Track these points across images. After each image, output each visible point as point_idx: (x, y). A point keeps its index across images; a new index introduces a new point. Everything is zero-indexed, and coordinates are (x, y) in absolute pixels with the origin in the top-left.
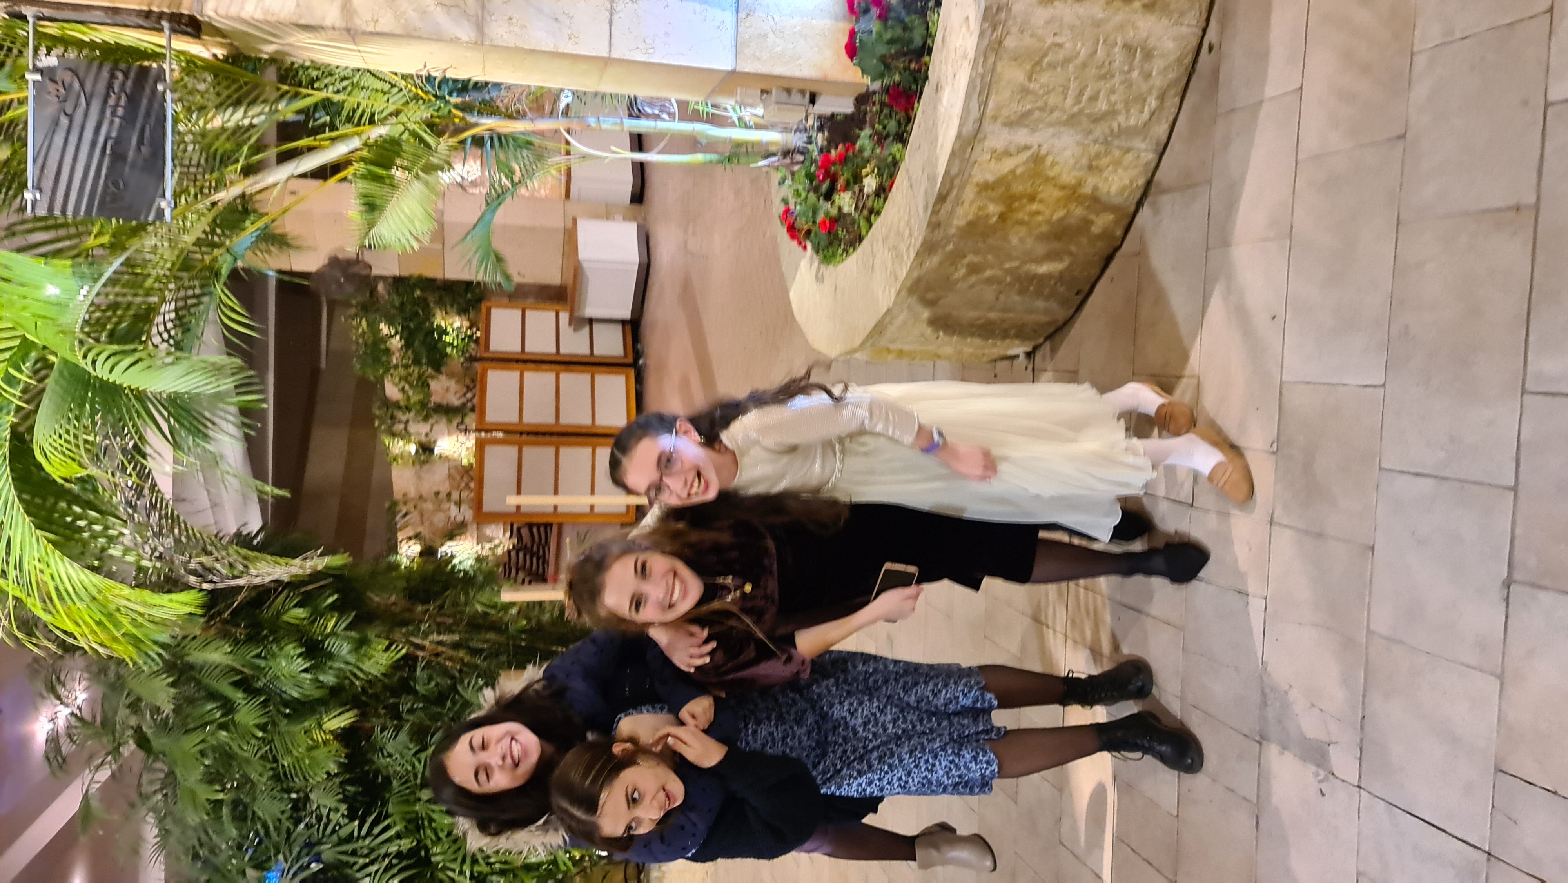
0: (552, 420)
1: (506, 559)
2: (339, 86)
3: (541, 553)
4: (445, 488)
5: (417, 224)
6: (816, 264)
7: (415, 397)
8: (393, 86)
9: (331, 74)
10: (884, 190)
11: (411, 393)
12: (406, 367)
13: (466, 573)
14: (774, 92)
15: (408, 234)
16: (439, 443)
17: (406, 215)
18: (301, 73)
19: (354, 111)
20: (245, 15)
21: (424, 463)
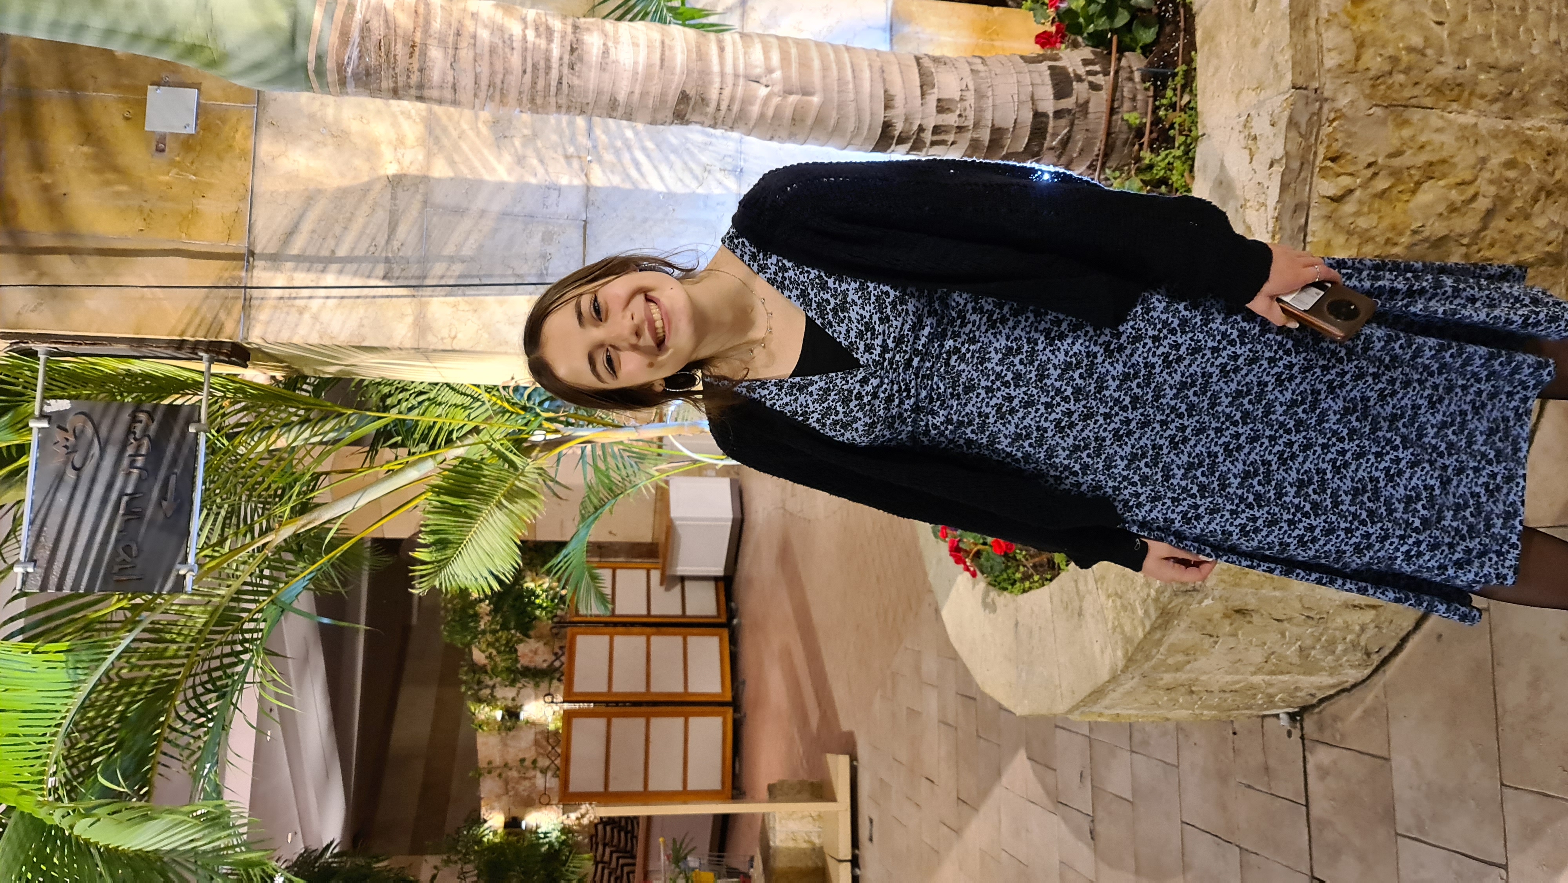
0: (642, 689)
1: (593, 831)
2: (413, 402)
3: (629, 828)
4: (530, 755)
7: (502, 663)
8: (476, 399)
9: (403, 390)
11: (498, 659)
12: (494, 632)
13: (551, 845)
15: (486, 573)
16: (525, 708)
17: (484, 551)
18: (371, 388)
19: (431, 428)
20: (296, 340)
21: (509, 729)
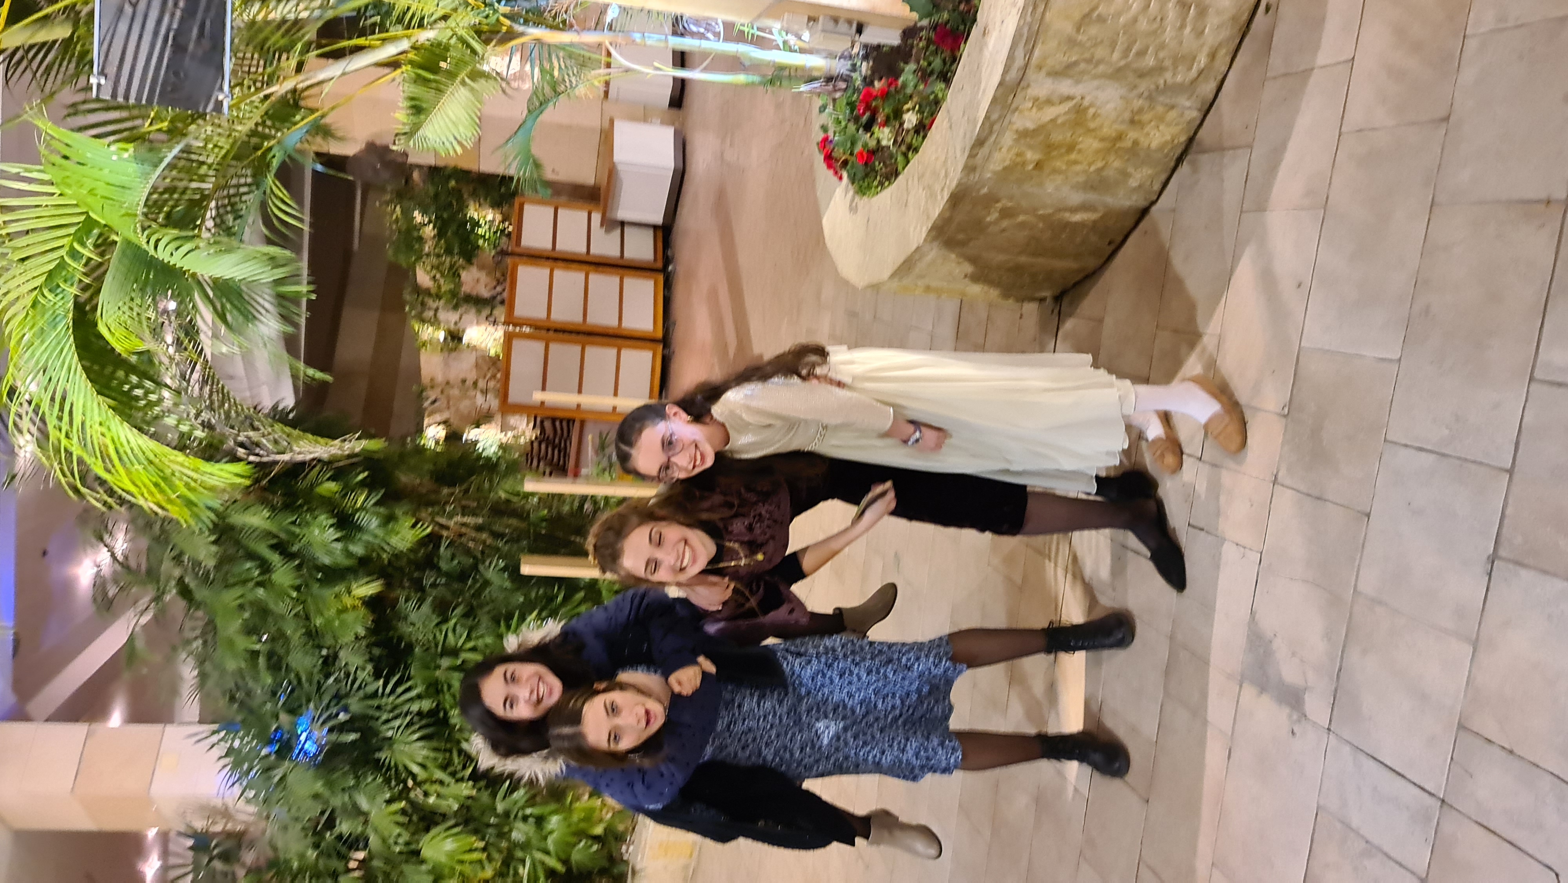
0: (579, 318)
1: (529, 448)
3: (562, 446)
4: (471, 376)
5: (461, 129)
6: (851, 193)
7: (446, 286)
10: (924, 127)
11: (442, 281)
12: (438, 255)
13: (488, 459)
14: (821, 19)
15: (452, 139)
16: (468, 332)
17: (451, 120)
19: (404, 14)
21: (451, 350)
